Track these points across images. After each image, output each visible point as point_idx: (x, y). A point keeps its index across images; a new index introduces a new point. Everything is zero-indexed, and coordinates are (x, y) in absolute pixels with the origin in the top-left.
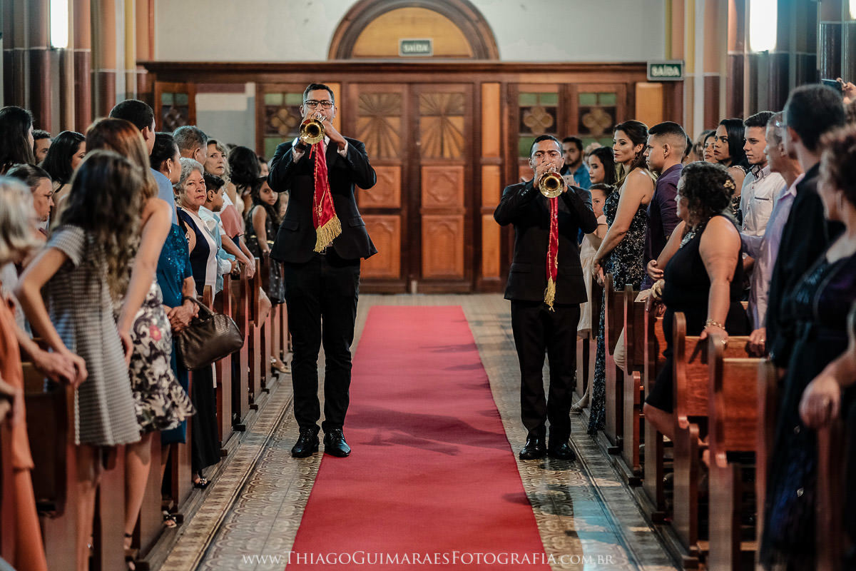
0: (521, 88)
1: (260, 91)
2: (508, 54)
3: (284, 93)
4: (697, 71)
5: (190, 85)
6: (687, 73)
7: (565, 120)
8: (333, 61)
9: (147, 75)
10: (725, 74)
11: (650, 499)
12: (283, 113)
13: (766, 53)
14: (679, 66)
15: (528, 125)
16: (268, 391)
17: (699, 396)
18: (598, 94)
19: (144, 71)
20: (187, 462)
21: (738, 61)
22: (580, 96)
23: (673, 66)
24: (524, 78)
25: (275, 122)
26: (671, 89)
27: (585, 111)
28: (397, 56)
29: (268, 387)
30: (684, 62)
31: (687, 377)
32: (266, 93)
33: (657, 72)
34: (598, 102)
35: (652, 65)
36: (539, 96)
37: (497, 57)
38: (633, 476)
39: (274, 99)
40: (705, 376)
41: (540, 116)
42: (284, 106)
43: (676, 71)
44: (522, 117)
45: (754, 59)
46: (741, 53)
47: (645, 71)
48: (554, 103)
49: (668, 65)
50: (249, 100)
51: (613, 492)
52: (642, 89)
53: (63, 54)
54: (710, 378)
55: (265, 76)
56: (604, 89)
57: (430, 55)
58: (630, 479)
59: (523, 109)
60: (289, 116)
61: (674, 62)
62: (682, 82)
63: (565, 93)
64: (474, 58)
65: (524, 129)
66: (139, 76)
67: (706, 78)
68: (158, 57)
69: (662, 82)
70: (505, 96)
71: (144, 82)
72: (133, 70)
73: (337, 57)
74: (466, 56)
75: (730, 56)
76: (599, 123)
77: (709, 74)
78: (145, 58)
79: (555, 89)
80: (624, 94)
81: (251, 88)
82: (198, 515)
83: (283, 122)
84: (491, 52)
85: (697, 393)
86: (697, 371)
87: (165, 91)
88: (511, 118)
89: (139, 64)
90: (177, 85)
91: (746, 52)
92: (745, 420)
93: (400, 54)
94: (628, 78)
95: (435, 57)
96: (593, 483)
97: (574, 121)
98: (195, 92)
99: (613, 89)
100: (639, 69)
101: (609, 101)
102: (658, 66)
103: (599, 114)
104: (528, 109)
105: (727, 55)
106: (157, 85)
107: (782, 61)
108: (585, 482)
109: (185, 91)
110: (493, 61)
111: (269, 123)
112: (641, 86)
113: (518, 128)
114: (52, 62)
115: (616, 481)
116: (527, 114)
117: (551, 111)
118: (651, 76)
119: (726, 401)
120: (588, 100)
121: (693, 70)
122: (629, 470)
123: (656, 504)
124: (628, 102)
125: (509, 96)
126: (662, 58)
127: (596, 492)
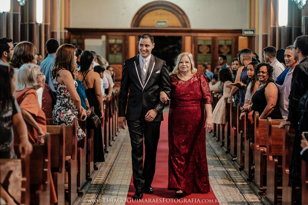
0: (199, 38)
1: (107, 38)
2: (193, 26)
3: (116, 39)
4: (260, 33)
5: (83, 36)
6: (256, 33)
7: (214, 49)
8: (133, 28)
9: (68, 33)
10: (270, 33)
11: (246, 174)
12: (115, 46)
13: (284, 27)
14: (254, 31)
15: (201, 51)
16: (114, 140)
17: (263, 139)
18: (225, 40)
19: (67, 31)
20: (92, 161)
21: (274, 29)
22: (219, 41)
23: (251, 31)
24: (200, 35)
25: (112, 49)
26: (251, 39)
27: (221, 46)
28: (155, 27)
29: (114, 139)
30: (255, 29)
31: (259, 133)
32: (109, 39)
33: (246, 33)
34: (225, 43)
35: (244, 31)
36: (205, 41)
37: (190, 27)
38: (240, 167)
39: (112, 41)
40: (265, 132)
41: (205, 48)
42: (115, 43)
43: (252, 33)
44: (198, 48)
45: (280, 29)
46: (275, 26)
47: (242, 33)
48: (210, 43)
49: (250, 30)
50: (103, 41)
51: (234, 172)
52: (241, 39)
53: (41, 25)
54: (267, 133)
55: (109, 33)
56: (227, 38)
57: (166, 26)
58: (239, 168)
59: (199, 45)
60: (117, 47)
61: (252, 29)
62: (254, 37)
63: (214, 40)
64: (182, 27)
65: (200, 52)
66: (65, 33)
67: (263, 35)
68: (72, 26)
69: (248, 36)
70: (193, 41)
71: (67, 35)
72: (63, 31)
73: (134, 26)
74: (179, 27)
75: (272, 28)
76: (226, 50)
77: (264, 34)
78: (67, 27)
79: (210, 39)
80: (234, 40)
81: (104, 37)
82: (96, 179)
83: (115, 49)
84: (188, 25)
85: (262, 138)
86: (263, 131)
87: (74, 38)
88: (195, 48)
89: (65, 29)
90: (78, 36)
91: (277, 26)
92: (278, 145)
93: (156, 26)
94: (236, 35)
95: (169, 27)
96: (227, 170)
97: (217, 50)
98: (85, 38)
99: (230, 38)
100: (239, 32)
101: (229, 42)
102: (246, 31)
103: (225, 47)
104: (201, 45)
105: (270, 27)
106: (72, 36)
107: (289, 29)
108: (224, 169)
109: (81, 38)
110: (188, 29)
111: (110, 50)
112: (240, 38)
113: (197, 52)
114: (37, 28)
115: (234, 169)
116: (200, 47)
117: (209, 46)
118: (244, 34)
119: (272, 140)
120: (222, 42)
121: (258, 32)
122: (238, 165)
123: (249, 175)
124: (236, 43)
125: (194, 41)
126: (248, 28)
127: (228, 172)
